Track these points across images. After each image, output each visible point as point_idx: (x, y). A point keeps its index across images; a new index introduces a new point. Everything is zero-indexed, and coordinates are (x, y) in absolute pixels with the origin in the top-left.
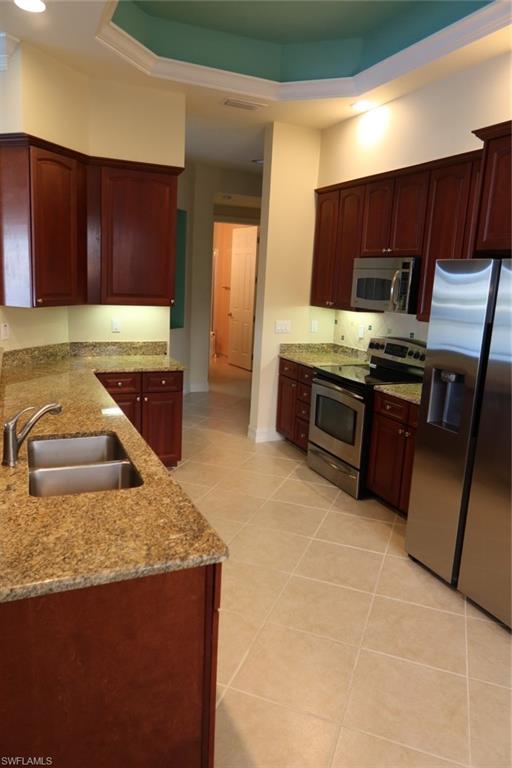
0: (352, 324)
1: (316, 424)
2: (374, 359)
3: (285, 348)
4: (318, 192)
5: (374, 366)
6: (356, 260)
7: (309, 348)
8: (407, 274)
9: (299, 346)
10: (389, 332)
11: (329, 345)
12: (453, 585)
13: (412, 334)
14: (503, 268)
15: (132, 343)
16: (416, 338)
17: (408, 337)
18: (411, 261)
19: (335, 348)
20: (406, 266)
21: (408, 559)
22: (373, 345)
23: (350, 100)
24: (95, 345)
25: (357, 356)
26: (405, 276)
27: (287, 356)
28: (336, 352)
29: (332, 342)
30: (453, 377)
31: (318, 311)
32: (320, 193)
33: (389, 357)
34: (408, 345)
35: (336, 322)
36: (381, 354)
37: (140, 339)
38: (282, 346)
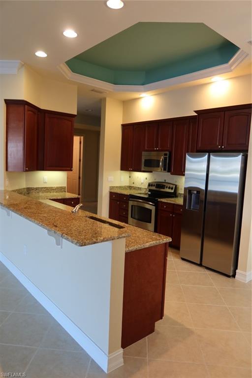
0: (138, 177)
1: (132, 217)
2: (150, 190)
3: (112, 188)
4: (123, 125)
5: (150, 193)
6: (143, 152)
7: (120, 187)
8: (167, 158)
9: (117, 187)
10: (155, 180)
11: (127, 186)
12: (200, 265)
13: (165, 180)
14: (211, 156)
15: (52, 187)
16: (167, 181)
17: (164, 181)
18: (168, 153)
19: (130, 187)
20: (166, 155)
21: (181, 260)
22: (150, 185)
23: (139, 93)
24: (37, 189)
25: (141, 190)
26: (165, 159)
27: (112, 191)
28: (131, 189)
29: (128, 185)
30: (195, 192)
31: (123, 172)
32: (124, 126)
33: (158, 189)
34: (164, 184)
35: (130, 177)
36: (154, 188)
37: (55, 186)
38: (110, 187)
